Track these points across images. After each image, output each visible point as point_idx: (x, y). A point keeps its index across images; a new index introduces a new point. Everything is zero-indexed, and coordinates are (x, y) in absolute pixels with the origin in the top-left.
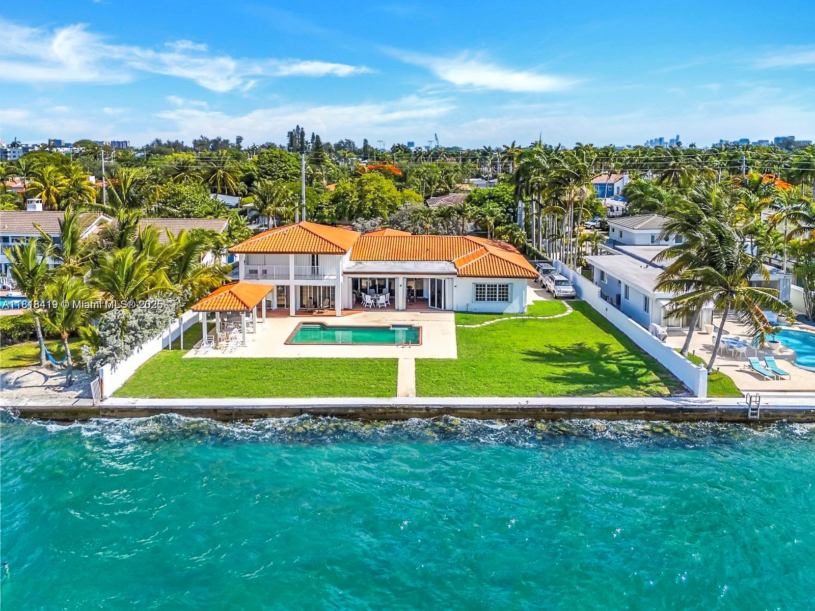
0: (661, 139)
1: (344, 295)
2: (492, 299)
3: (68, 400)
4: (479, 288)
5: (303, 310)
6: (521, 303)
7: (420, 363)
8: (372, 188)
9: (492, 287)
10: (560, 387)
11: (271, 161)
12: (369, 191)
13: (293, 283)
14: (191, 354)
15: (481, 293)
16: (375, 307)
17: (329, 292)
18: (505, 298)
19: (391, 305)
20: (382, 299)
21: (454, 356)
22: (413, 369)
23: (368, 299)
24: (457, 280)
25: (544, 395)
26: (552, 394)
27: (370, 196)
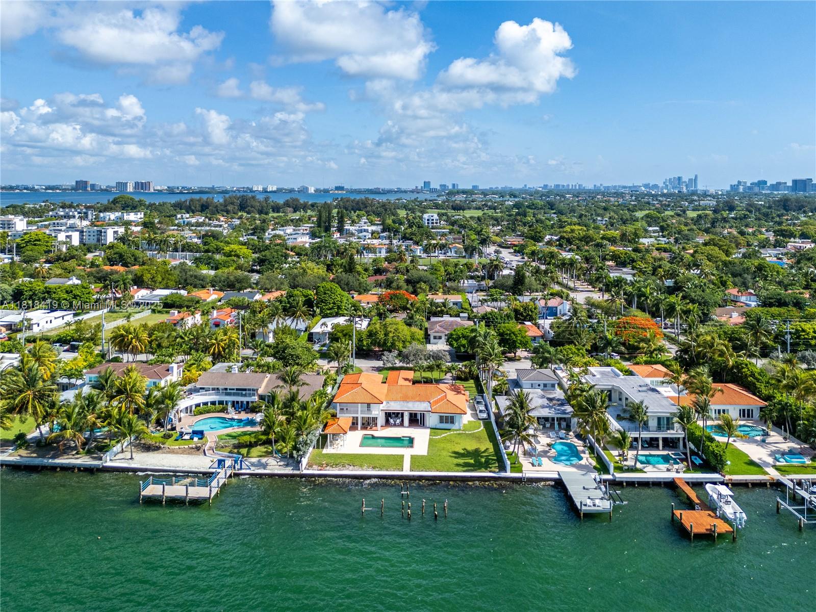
0: (679, 178)
1: (381, 420)
2: (447, 422)
3: (289, 471)
4: (441, 418)
5: (364, 427)
6: (459, 424)
7: (412, 457)
8: (392, 330)
9: (447, 417)
10: (461, 468)
11: (325, 293)
12: (391, 332)
13: (360, 416)
14: (325, 451)
15: (442, 419)
16: (395, 425)
17: (375, 419)
18: (452, 422)
19: (402, 424)
20: (398, 421)
21: (426, 454)
22: (409, 459)
23: (392, 421)
24: (431, 414)
25: (455, 471)
26: (458, 471)
27: (391, 335)
